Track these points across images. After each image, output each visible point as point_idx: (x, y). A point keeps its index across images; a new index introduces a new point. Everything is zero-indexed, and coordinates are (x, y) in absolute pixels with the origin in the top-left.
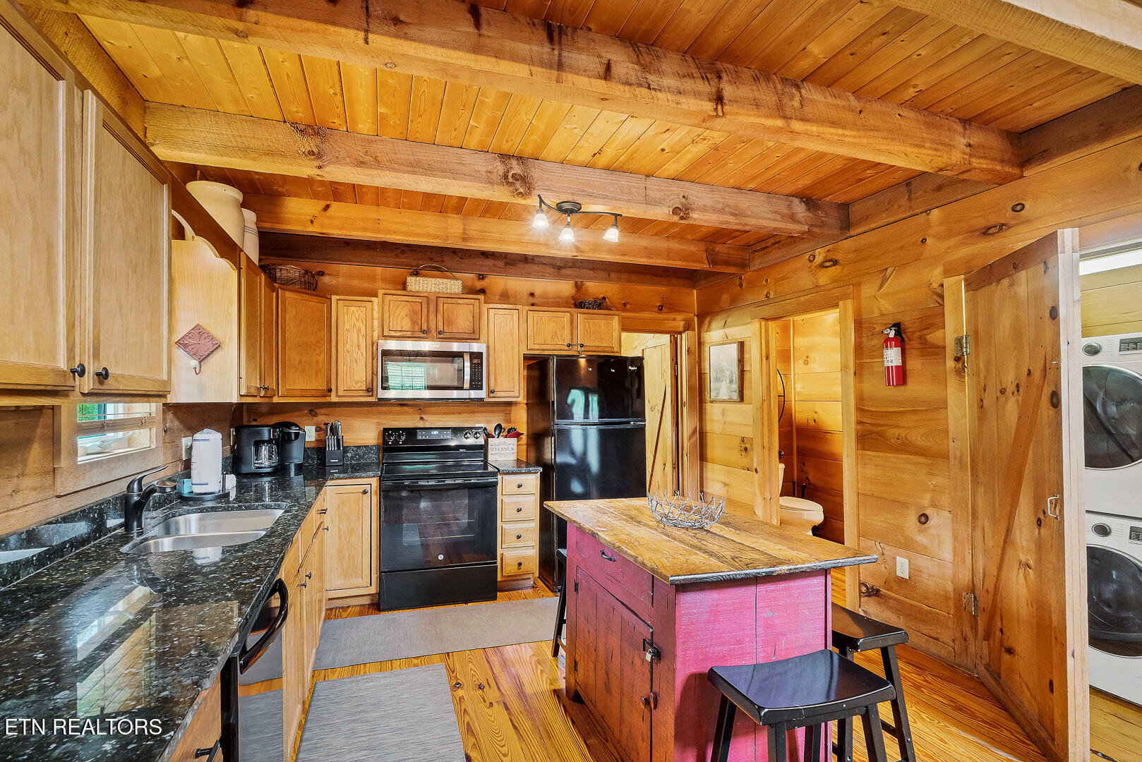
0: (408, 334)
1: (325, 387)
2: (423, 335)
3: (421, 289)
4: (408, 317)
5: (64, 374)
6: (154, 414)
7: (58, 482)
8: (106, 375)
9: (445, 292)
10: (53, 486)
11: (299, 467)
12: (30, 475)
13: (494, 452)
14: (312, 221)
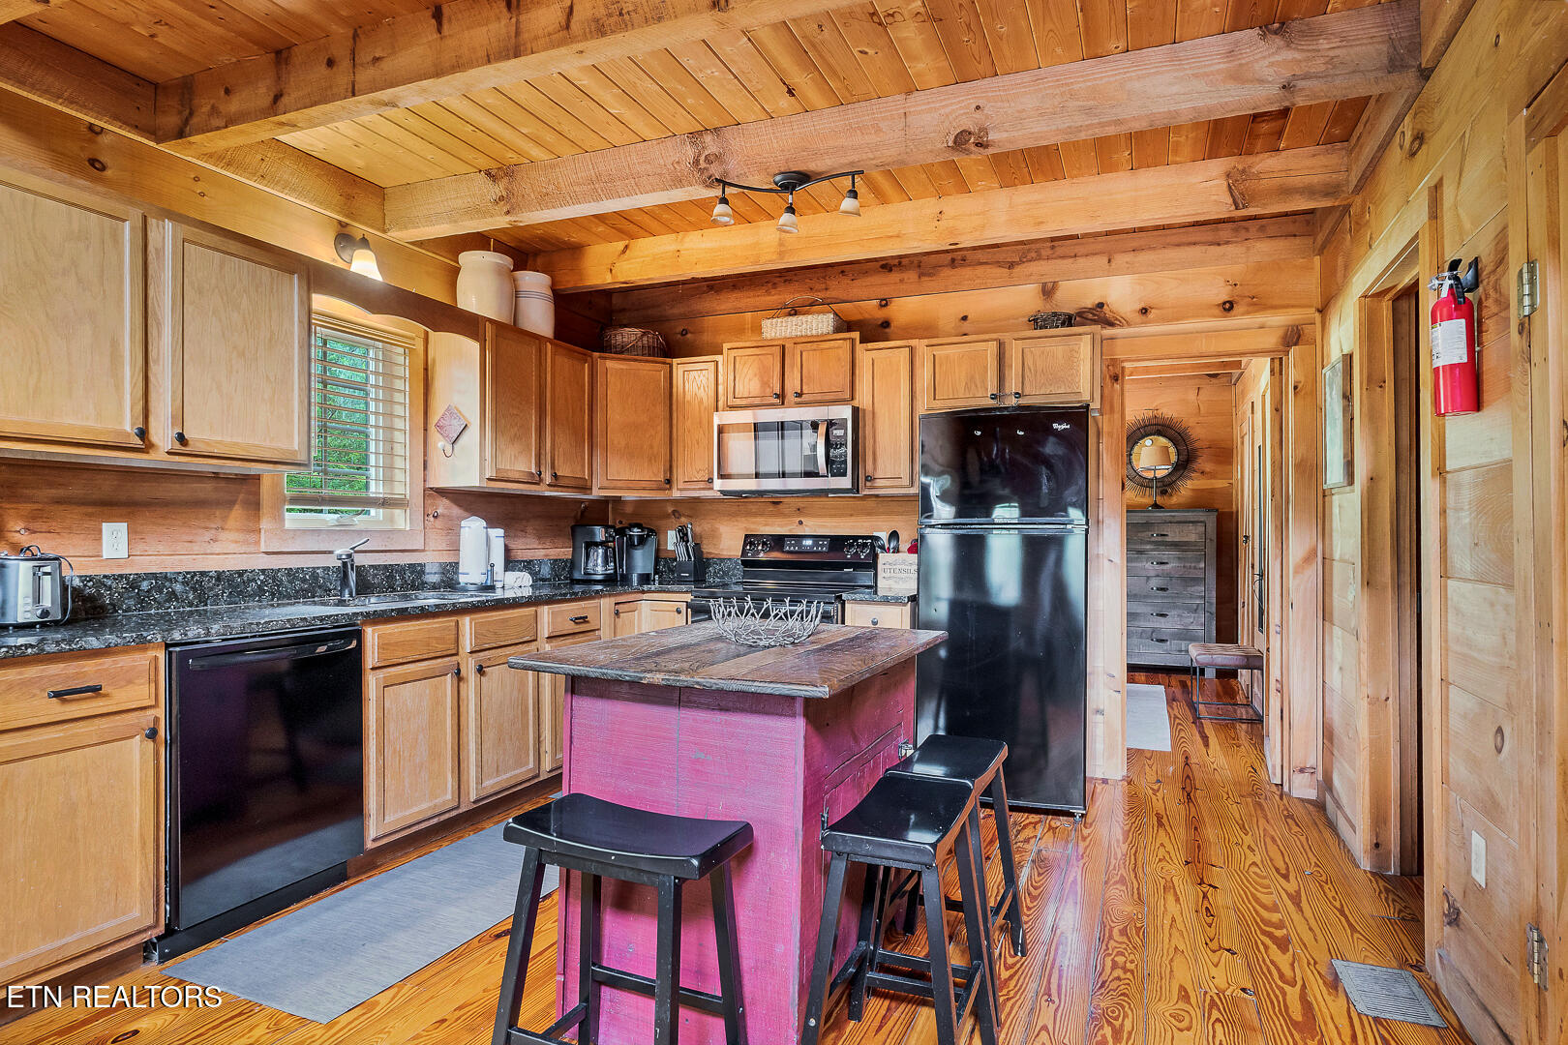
0: (757, 401)
1: (663, 478)
2: (776, 401)
3: (773, 334)
4: (756, 379)
5: (129, 435)
6: (408, 497)
7: (262, 540)
8: (181, 438)
9: (809, 334)
10: (258, 543)
11: (645, 579)
12: (230, 530)
13: (887, 575)
14: (611, 270)
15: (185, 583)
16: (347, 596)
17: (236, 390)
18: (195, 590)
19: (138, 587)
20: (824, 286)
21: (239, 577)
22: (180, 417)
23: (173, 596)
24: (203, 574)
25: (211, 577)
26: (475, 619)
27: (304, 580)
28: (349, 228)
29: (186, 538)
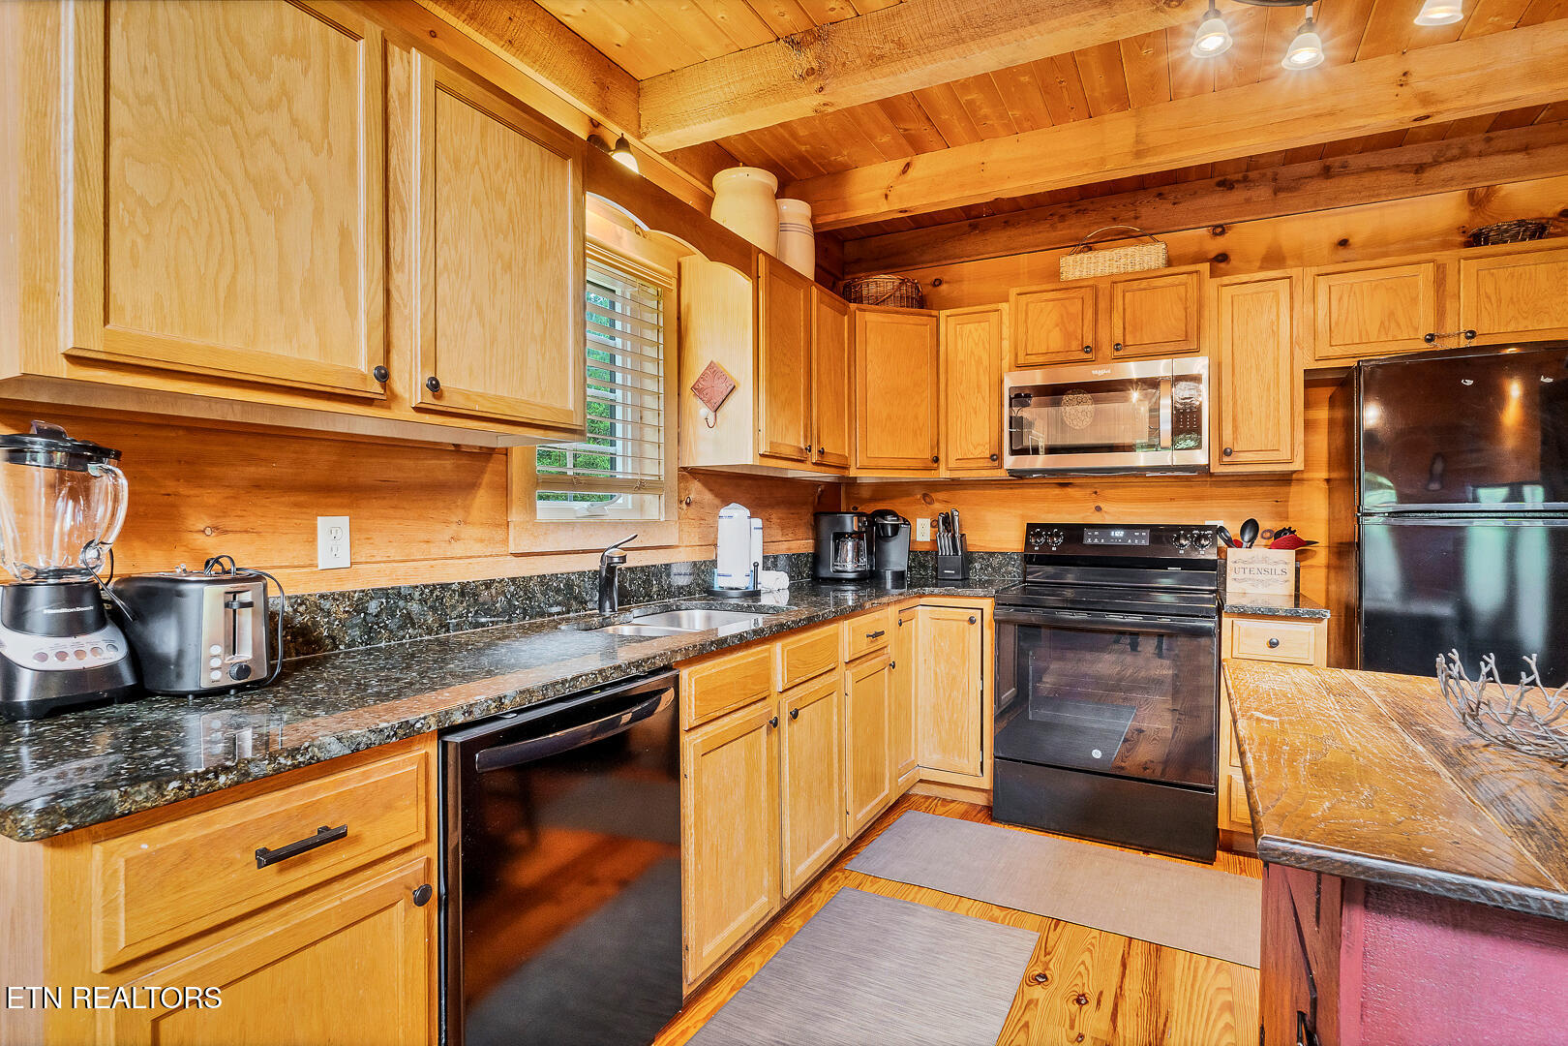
0: (1059, 357)
1: (928, 455)
2: (1086, 356)
3: (1084, 274)
4: (1058, 326)
5: (364, 378)
6: (662, 479)
7: (511, 538)
8: (434, 386)
9: (1130, 270)
10: (506, 541)
11: (899, 577)
12: (474, 524)
13: (1241, 576)
14: (886, 196)
15: (423, 601)
16: (608, 612)
17: (501, 321)
18: (433, 608)
19: (365, 610)
20: (1132, 214)
21: (487, 588)
22: (431, 356)
23: (409, 620)
24: (444, 587)
25: (454, 591)
26: (788, 644)
27: (558, 591)
28: (601, 129)
29: (423, 536)
